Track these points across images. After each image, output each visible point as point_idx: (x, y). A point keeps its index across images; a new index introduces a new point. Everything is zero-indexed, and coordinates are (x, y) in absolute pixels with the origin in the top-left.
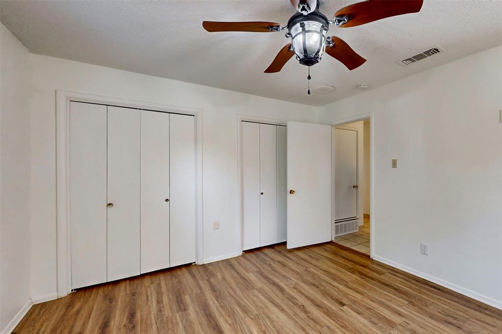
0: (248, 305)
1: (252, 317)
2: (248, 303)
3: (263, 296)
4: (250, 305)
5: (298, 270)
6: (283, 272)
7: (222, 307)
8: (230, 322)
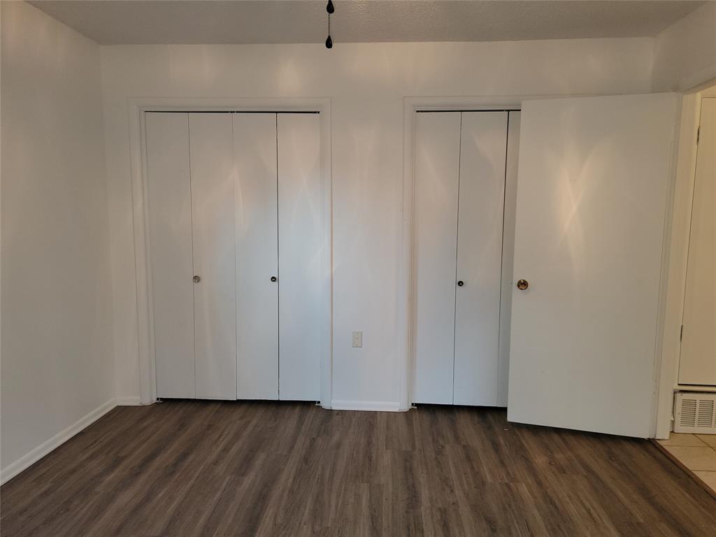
0: (330, 506)
1: (317, 528)
2: (333, 504)
3: (370, 501)
4: (333, 508)
5: (489, 478)
6: (453, 470)
7: (291, 491)
8: (279, 520)
